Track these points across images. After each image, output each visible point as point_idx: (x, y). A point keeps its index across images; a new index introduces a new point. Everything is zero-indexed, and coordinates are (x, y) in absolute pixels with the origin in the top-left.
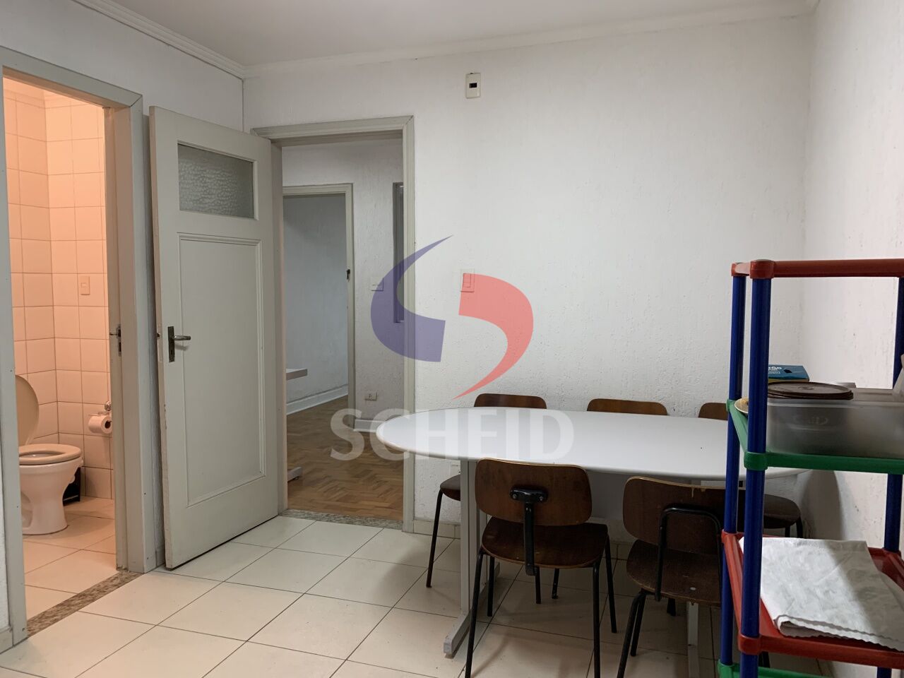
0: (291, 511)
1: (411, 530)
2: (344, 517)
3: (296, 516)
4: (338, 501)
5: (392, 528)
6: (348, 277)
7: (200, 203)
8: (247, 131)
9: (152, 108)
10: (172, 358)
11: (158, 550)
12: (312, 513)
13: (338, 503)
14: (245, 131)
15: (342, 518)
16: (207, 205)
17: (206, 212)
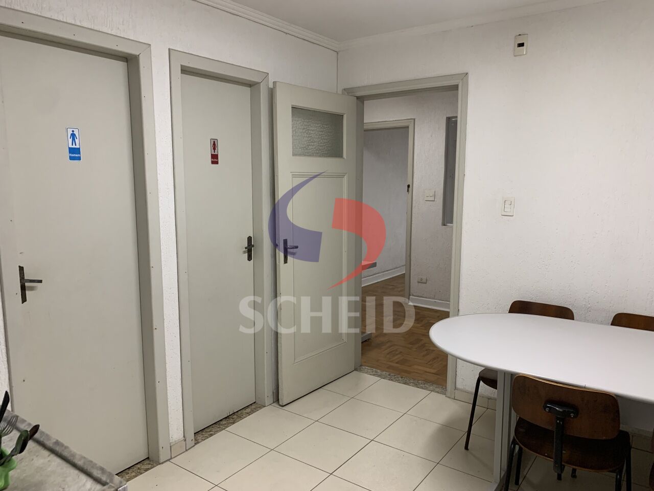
0: (364, 367)
1: (453, 397)
2: (402, 378)
3: (367, 373)
4: (397, 363)
5: (438, 392)
6: (408, 191)
7: (307, 149)
8: (340, 92)
9: (275, 83)
10: (286, 261)
11: (274, 391)
12: (379, 371)
13: (397, 365)
14: (338, 92)
15: (400, 379)
16: (311, 151)
17: (310, 156)
